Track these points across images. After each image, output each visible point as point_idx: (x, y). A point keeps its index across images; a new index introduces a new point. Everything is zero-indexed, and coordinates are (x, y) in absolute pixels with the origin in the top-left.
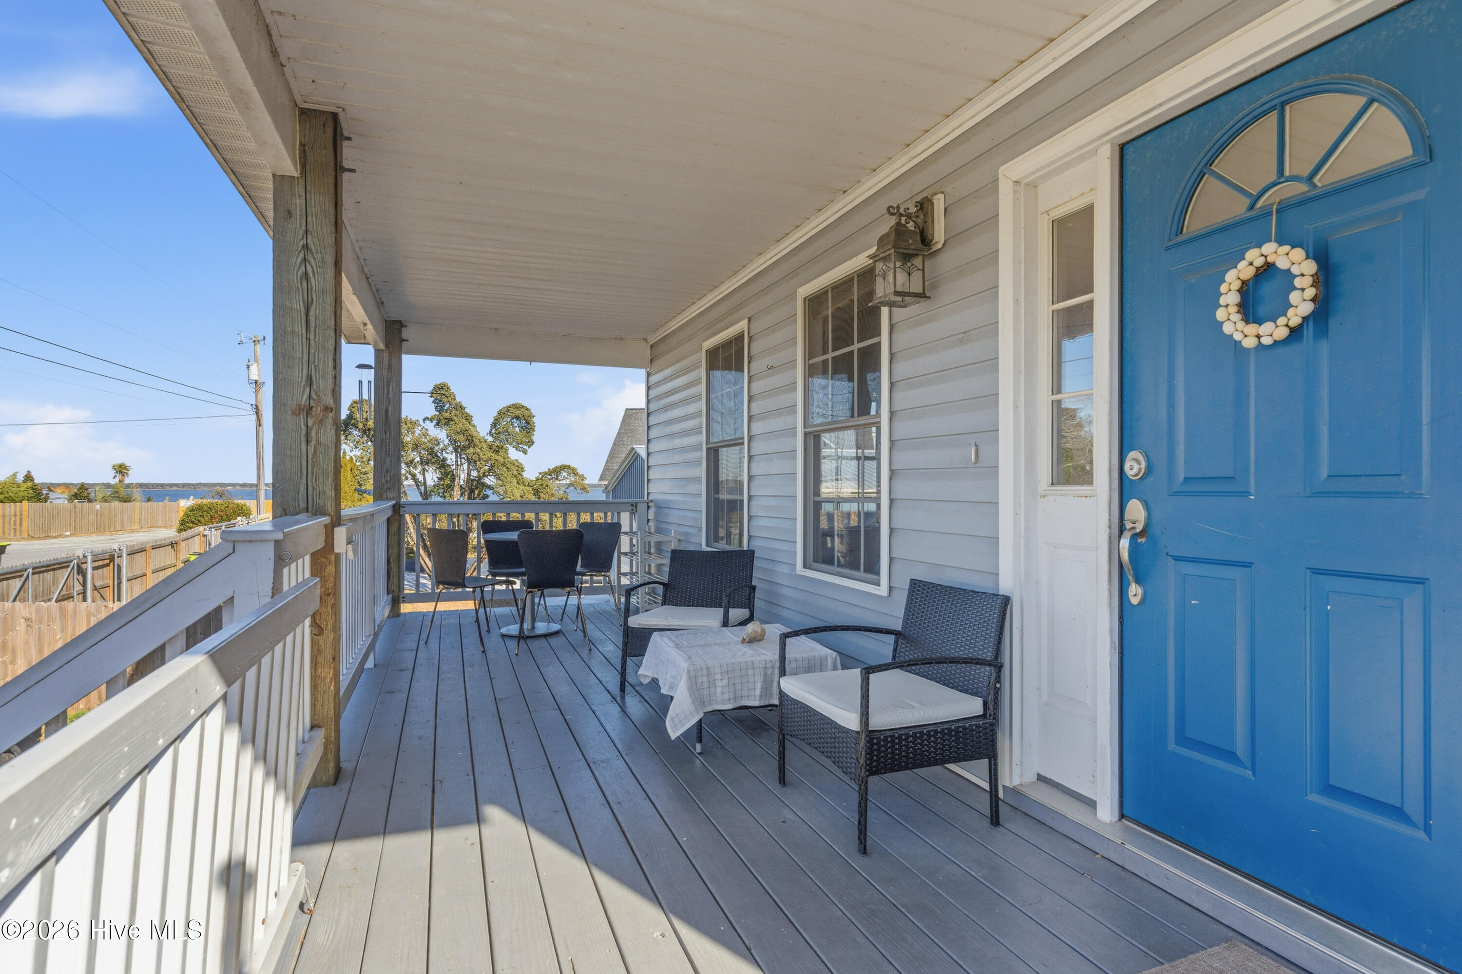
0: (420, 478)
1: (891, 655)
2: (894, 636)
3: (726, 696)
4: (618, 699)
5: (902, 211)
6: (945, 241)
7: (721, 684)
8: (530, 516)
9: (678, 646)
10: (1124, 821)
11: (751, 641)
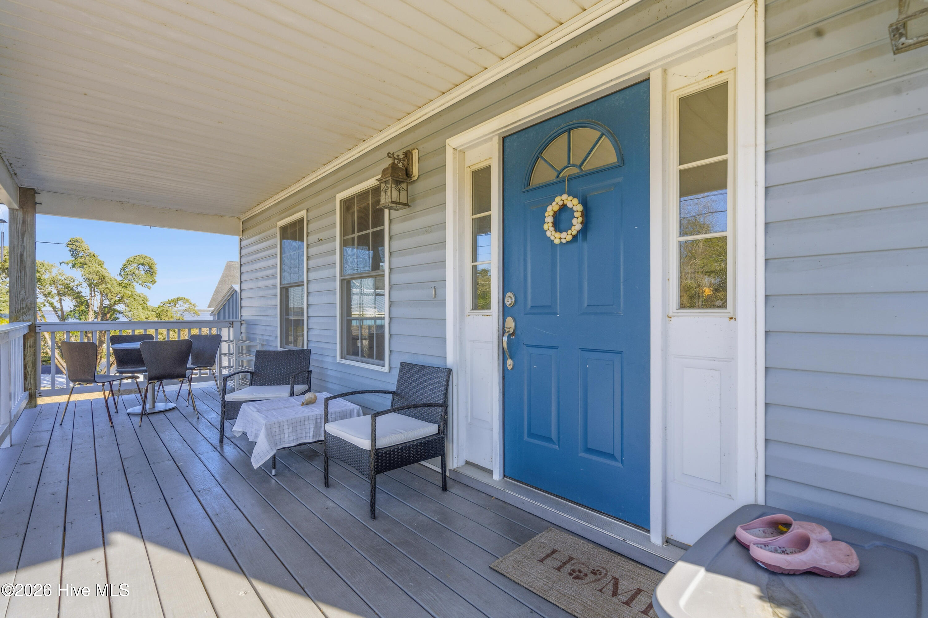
0: (58, 305)
1: (390, 405)
2: (391, 395)
3: (291, 438)
4: (218, 448)
5: (395, 156)
6: (419, 176)
7: (287, 432)
8: (152, 332)
9: (259, 411)
10: (505, 478)
11: (307, 404)
